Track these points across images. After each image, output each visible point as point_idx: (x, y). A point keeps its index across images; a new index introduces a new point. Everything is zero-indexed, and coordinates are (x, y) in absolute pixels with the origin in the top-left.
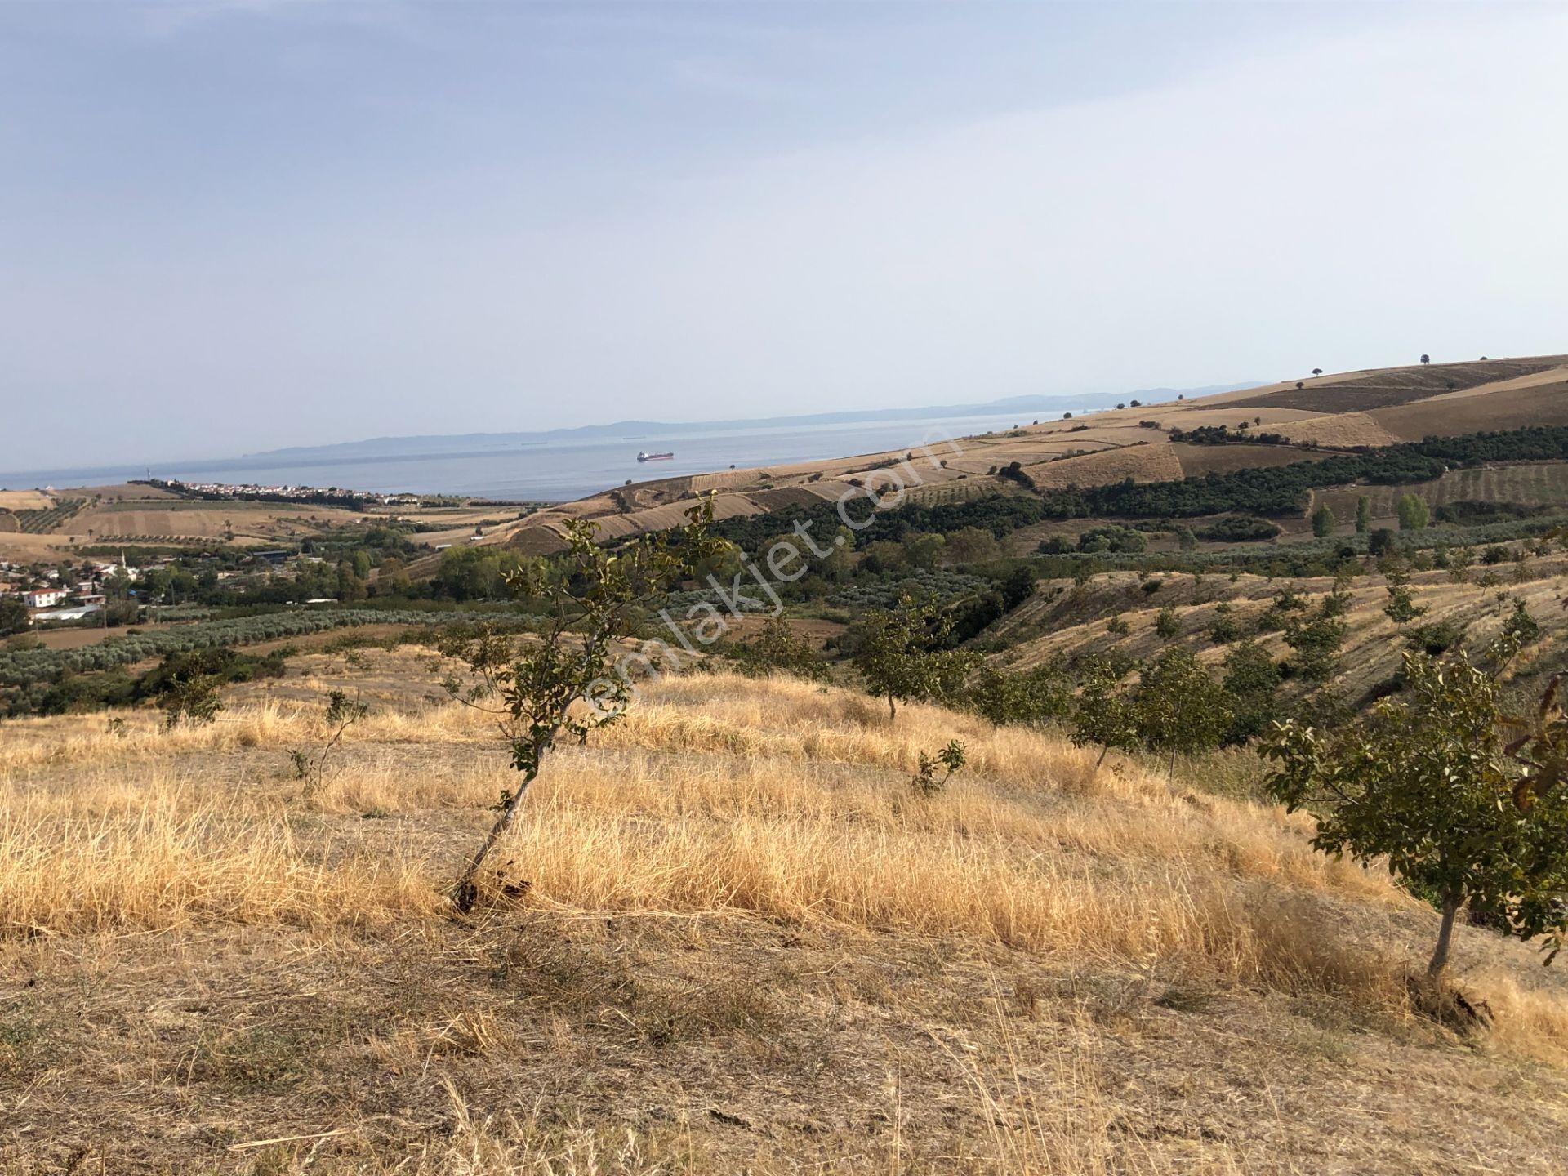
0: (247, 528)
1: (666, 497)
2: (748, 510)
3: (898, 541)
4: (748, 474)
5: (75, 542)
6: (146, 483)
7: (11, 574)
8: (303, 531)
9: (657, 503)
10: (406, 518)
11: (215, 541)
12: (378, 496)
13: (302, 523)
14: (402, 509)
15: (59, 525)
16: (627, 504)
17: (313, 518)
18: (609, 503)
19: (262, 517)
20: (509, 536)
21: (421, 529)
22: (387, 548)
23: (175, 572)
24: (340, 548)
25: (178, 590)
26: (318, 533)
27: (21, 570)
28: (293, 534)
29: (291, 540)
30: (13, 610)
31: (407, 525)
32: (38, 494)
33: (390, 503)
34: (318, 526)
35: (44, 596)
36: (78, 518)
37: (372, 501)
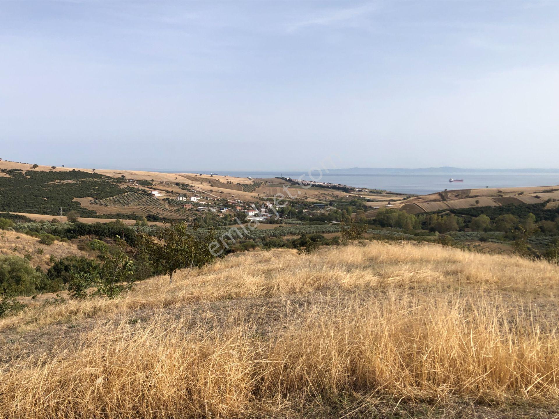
0: (311, 196)
1: (460, 196)
2: (493, 204)
3: (553, 221)
4: (493, 191)
5: (259, 196)
6: (281, 178)
7: (241, 204)
8: (329, 198)
9: (457, 198)
10: (364, 196)
11: (301, 199)
12: (354, 188)
13: (329, 195)
14: (362, 193)
15: (254, 190)
16: (445, 198)
17: (333, 194)
18: (438, 197)
19: (316, 192)
20: (401, 206)
21: (369, 201)
22: (357, 207)
23: (290, 208)
24: (342, 205)
25: (291, 214)
26: (334, 199)
27: (244, 203)
28: (326, 199)
29: (326, 201)
30: (243, 216)
31: (364, 198)
32: (248, 179)
33: (359, 191)
34: (334, 197)
35: (251, 212)
36: (260, 188)
37: (352, 190)
